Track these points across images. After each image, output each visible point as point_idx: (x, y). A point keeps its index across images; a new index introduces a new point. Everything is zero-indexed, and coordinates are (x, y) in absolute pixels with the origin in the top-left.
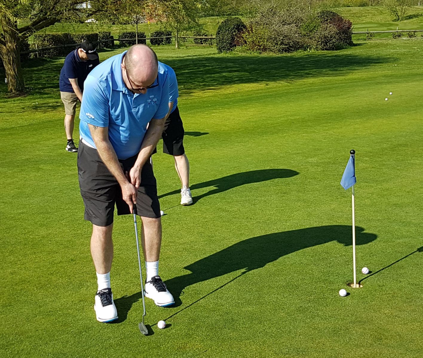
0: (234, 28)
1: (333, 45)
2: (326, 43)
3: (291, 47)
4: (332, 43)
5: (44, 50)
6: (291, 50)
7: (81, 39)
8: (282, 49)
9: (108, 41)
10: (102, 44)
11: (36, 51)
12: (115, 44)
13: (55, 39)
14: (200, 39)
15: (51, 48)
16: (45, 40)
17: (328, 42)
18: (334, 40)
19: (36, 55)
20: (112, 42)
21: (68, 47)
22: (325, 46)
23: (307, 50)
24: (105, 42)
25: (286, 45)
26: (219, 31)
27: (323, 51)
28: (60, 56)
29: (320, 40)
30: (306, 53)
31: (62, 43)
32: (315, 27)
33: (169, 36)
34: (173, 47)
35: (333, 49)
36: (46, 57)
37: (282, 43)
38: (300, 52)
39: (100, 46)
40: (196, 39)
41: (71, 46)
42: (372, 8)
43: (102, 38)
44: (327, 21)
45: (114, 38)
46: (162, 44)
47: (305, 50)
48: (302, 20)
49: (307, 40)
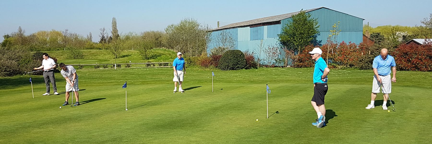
3: (11, 73)
6: (12, 75)
8: (6, 74)
23: (23, 75)
25: (8, 72)
27: (33, 76)
32: (29, 62)
37: (5, 71)
38: (18, 76)
42: (104, 51)
44: (38, 58)
47: (21, 75)
48: (22, 57)
49: (24, 69)
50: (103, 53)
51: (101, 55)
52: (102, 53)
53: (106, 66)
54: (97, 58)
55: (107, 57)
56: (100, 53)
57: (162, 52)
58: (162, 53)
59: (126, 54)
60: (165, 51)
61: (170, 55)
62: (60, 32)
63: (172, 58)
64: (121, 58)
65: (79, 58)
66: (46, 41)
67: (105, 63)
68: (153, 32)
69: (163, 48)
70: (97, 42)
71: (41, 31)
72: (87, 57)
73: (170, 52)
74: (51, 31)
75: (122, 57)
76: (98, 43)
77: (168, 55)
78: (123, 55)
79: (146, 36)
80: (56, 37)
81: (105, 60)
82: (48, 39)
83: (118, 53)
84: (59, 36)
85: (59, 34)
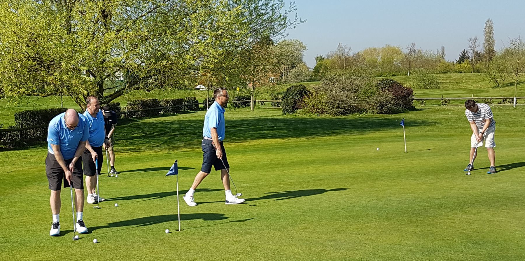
0: (297, 94)
1: (388, 110)
2: (382, 108)
3: (346, 110)
4: (387, 108)
5: (131, 113)
6: (347, 113)
7: (167, 103)
8: (339, 112)
9: (193, 105)
10: (187, 107)
11: (125, 113)
12: (199, 107)
13: (143, 103)
14: (277, 102)
15: (139, 111)
16: (135, 104)
17: (384, 107)
18: (389, 105)
19: (125, 116)
20: (197, 105)
21: (155, 109)
22: (380, 110)
23: (363, 113)
24: (190, 106)
25: (342, 108)
26: (285, 96)
27: (379, 115)
28: (146, 117)
29: (376, 105)
30: (361, 115)
31: (149, 107)
32: (372, 93)
33: (249, 100)
34: (248, 110)
35: (389, 113)
36: (133, 118)
37: (338, 107)
38: (356, 115)
39: (184, 109)
40: (274, 103)
41: (157, 109)
42: (474, 75)
43: (187, 102)
44: (385, 88)
45: (199, 102)
46: (242, 107)
47: (361, 114)
48: (361, 87)
49: (364, 104)
50: (473, 80)
51: (468, 83)
52: (470, 79)
53: (489, 100)
54: (462, 87)
55: (480, 85)
56: (467, 79)
62: (398, 47)
64: (506, 86)
66: (376, 62)
67: (483, 95)
70: (453, 62)
71: (369, 48)
72: (445, 85)
74: (385, 46)
75: (508, 86)
76: (455, 62)
78: (510, 82)
80: (391, 56)
81: (479, 91)
82: (379, 60)
83: (501, 79)
84: (397, 53)
85: (396, 51)
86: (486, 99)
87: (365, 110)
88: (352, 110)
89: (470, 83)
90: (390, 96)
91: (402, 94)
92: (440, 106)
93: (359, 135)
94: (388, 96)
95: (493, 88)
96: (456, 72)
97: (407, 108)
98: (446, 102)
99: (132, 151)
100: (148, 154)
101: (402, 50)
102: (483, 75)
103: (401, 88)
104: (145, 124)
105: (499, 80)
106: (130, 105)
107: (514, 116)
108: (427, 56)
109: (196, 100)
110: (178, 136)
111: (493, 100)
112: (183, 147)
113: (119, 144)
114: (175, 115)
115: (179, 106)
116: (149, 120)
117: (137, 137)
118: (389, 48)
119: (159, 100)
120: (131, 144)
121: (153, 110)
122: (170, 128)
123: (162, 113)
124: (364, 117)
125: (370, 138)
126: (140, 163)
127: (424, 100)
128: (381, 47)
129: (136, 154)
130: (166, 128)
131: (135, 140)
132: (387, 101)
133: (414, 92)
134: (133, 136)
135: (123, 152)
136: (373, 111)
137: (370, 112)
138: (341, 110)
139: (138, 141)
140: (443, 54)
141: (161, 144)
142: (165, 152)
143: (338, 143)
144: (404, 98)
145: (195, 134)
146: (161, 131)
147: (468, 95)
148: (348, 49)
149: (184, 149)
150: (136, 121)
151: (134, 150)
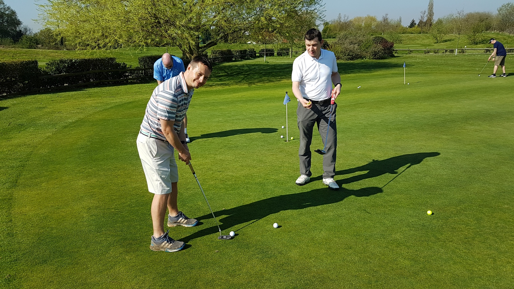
1: (379, 57)
2: (375, 55)
3: (353, 57)
4: (379, 55)
5: (215, 59)
6: (354, 59)
7: (237, 53)
8: (348, 58)
9: (252, 54)
10: (249, 55)
11: (211, 59)
12: (257, 55)
13: (222, 53)
15: (220, 58)
16: (217, 53)
17: (377, 54)
18: (380, 54)
20: (255, 54)
21: (229, 57)
22: (374, 57)
23: (363, 59)
24: (251, 54)
25: (351, 56)
27: (373, 60)
28: (224, 62)
29: (372, 53)
30: (362, 61)
31: (226, 55)
32: (369, 46)
33: (288, 51)
34: (288, 57)
35: (380, 59)
36: (216, 62)
37: (348, 55)
38: (359, 60)
39: (247, 57)
41: (231, 57)
42: (423, 35)
43: (249, 52)
44: (377, 42)
45: (256, 52)
46: (284, 55)
47: (362, 59)
48: (363, 42)
49: (364, 53)
50: (422, 38)
51: (419, 40)
52: (420, 38)
53: (437, 51)
54: (416, 42)
55: (426, 41)
56: (418, 38)
57: (494, 36)
58: (494, 38)
59: (448, 39)
60: (497, 35)
61: (506, 40)
62: (375, 17)
63: (508, 42)
64: (442, 42)
65: (397, 43)
66: (361, 26)
67: (431, 48)
68: (478, 13)
69: (495, 31)
70: (406, 27)
71: (357, 17)
72: (405, 41)
73: (504, 36)
74: (367, 16)
75: (444, 42)
77: (502, 40)
78: (445, 39)
79: (469, 18)
80: (371, 22)
81: (428, 45)
82: (363, 25)
83: (440, 37)
84: (374, 21)
85: (373, 19)
86: (435, 50)
87: (365, 57)
88: (357, 57)
89: (420, 40)
90: (381, 47)
91: (388, 47)
92: (407, 54)
93: (367, 73)
94: (380, 47)
95: (434, 43)
96: (409, 33)
97: (390, 56)
98: (411, 52)
99: (224, 85)
100: (236, 87)
101: (377, 19)
102: (428, 35)
103: (387, 42)
104: (225, 67)
105: (438, 39)
106: (214, 53)
107: (458, 60)
108: (392, 23)
109: (255, 50)
110: (250, 75)
111: (440, 51)
112: (257, 82)
113: (212, 80)
114: (242, 61)
115: (244, 55)
116: (226, 64)
117: (222, 76)
118: (369, 17)
119: (232, 50)
120: (221, 80)
121: (228, 57)
122: (243, 70)
123: (234, 59)
124: (365, 62)
125: (377, 75)
126: (234, 93)
127: (397, 50)
128: (364, 16)
129: (227, 87)
130: (240, 69)
131: (222, 77)
132: (379, 51)
133: (394, 45)
134: (219, 75)
135: (218, 86)
136: (370, 58)
137: (368, 58)
138: (350, 57)
139: (225, 78)
140: (400, 21)
141: (241, 81)
142: (246, 86)
143: (358, 79)
144: (389, 49)
145: (261, 73)
146: (237, 72)
147: (421, 48)
148: (347, 17)
149: (259, 84)
150: (218, 64)
151: (225, 85)
